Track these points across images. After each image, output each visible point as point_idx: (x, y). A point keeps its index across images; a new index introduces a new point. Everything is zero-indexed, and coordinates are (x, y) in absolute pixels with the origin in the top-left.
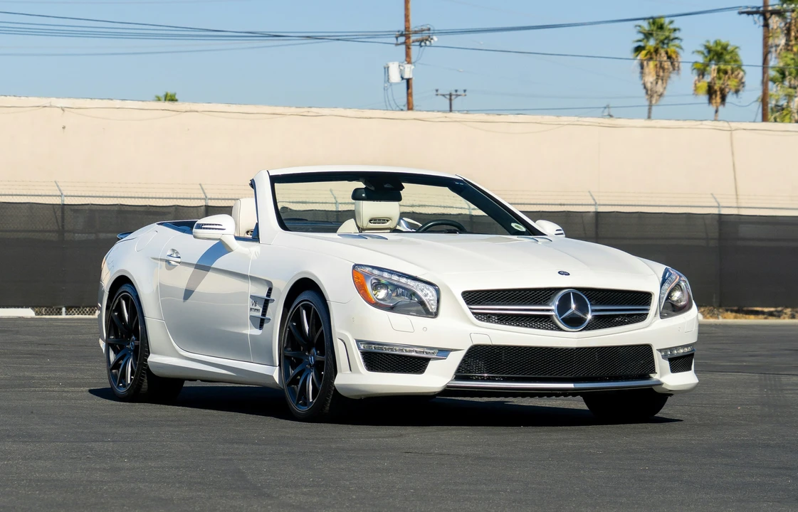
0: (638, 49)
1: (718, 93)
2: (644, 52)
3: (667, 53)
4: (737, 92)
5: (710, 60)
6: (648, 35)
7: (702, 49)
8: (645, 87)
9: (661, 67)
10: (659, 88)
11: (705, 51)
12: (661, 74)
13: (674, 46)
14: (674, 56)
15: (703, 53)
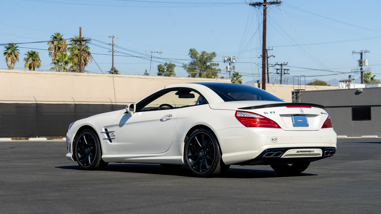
0: (5, 53)
1: (33, 67)
2: (7, 54)
3: (15, 55)
4: (38, 67)
5: (30, 57)
6: (8, 49)
7: (27, 53)
8: (8, 65)
9: (13, 59)
10: (12, 66)
11: (28, 54)
12: (13, 61)
13: (17, 52)
14: (17, 56)
15: (27, 55)
